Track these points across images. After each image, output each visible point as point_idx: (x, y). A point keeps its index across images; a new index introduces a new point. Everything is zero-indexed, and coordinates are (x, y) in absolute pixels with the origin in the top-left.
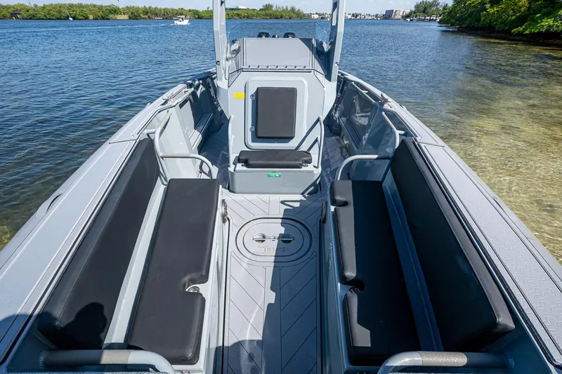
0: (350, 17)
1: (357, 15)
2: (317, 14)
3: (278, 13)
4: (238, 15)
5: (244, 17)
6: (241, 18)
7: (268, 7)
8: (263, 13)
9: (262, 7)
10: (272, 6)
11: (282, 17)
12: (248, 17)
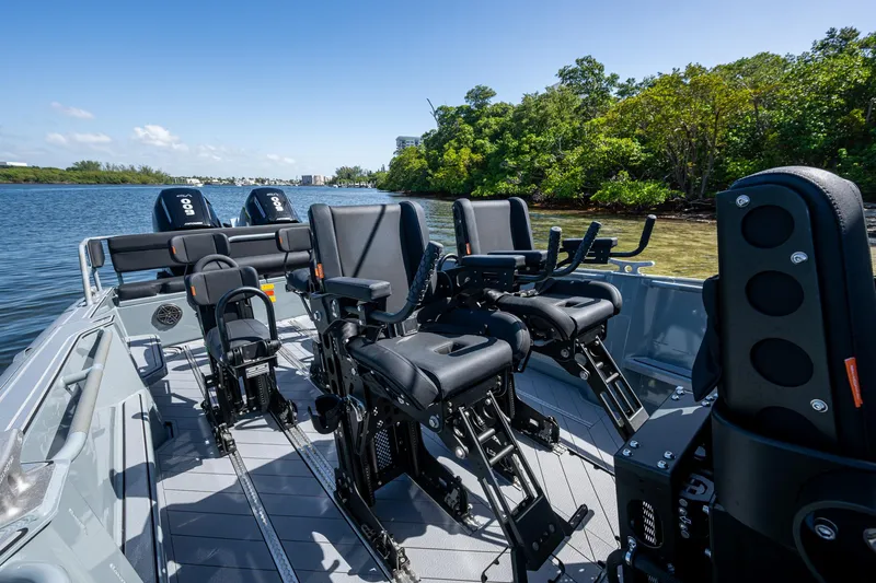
0: (253, 182)
1: (263, 181)
2: (194, 177)
3: (113, 176)
4: (8, 177)
5: (26, 180)
6: (15, 182)
7: (86, 166)
8: (79, 174)
9: (71, 166)
10: (97, 165)
11: (124, 181)
12: (37, 181)
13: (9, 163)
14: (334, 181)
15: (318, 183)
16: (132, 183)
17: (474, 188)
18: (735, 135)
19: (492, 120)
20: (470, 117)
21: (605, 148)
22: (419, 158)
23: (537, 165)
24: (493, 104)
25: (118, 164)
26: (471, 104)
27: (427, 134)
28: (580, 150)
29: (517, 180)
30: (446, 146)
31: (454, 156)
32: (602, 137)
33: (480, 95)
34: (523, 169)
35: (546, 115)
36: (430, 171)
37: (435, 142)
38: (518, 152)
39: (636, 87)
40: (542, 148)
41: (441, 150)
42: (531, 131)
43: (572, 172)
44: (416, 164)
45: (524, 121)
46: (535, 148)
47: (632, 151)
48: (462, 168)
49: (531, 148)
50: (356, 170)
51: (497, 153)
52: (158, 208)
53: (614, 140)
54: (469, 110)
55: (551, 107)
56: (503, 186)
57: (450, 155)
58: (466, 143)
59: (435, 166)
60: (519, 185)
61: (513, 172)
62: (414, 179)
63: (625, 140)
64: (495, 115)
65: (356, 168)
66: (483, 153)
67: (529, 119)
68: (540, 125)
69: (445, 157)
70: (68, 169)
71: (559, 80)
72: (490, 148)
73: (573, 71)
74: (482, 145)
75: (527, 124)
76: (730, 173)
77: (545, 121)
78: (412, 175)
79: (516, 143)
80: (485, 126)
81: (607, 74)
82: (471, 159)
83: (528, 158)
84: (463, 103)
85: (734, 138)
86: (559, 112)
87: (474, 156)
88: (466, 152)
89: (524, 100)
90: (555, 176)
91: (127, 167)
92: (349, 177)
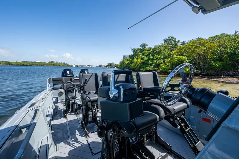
4: (36, 64)
5: (39, 65)
6: (37, 65)
7: (52, 62)
8: (50, 64)
9: (49, 62)
10: (54, 62)
11: (59, 66)
12: (41, 65)
13: (37, 61)
14: (107, 66)
15: (103, 67)
16: (61, 66)
17: (141, 68)
18: (214, 55)
19: (147, 52)
20: (141, 51)
21: (176, 59)
22: (128, 61)
23: (158, 63)
24: (147, 47)
25: (58, 62)
26: (141, 48)
27: (130, 55)
28: (170, 59)
29: (152, 67)
30: (135, 58)
31: (136, 60)
32: (175, 56)
33: (144, 45)
34: (154, 64)
35: (161, 50)
36: (130, 64)
37: (132, 57)
38: (153, 59)
39: (186, 43)
40: (160, 59)
41: (133, 59)
42: (156, 54)
43: (167, 65)
44: (127, 62)
45: (155, 52)
46: (158, 58)
47: (184, 59)
48: (138, 63)
49: (156, 58)
50: (113, 64)
51: (147, 59)
52: (63, 72)
53: (179, 57)
54: (141, 49)
55: (162, 48)
56: (148, 68)
57: (135, 60)
58: (140, 57)
59: (131, 63)
60: (153, 68)
61: (151, 65)
62: (126, 66)
63: (182, 57)
64: (147, 50)
65: (112, 63)
66: (144, 60)
67: (156, 51)
68: (159, 53)
69: (134, 61)
70: (48, 63)
71: (164, 42)
72: (146, 58)
73: (167, 40)
74: (144, 58)
75: (156, 52)
76: (213, 66)
77: (160, 52)
78: (126, 65)
79: (152, 57)
80: (145, 53)
81: (177, 40)
82: (141, 61)
83: (155, 61)
84: (139, 48)
85: (214, 56)
86: (164, 49)
87: (141, 60)
88: (139, 60)
89: (155, 47)
90: (163, 66)
91: (60, 62)
92: (111, 65)
